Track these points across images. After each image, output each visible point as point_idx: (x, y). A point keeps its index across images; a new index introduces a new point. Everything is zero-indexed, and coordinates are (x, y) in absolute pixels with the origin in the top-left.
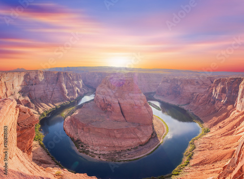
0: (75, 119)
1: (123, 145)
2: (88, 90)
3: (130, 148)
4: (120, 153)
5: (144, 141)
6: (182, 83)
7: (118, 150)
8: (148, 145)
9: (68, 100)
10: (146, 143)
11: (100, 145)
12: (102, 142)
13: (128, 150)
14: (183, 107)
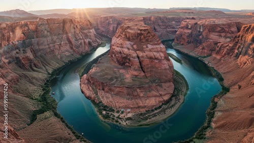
2: (101, 40)
3: (154, 108)
4: (145, 114)
5: (166, 98)
7: (143, 111)
13: (152, 110)
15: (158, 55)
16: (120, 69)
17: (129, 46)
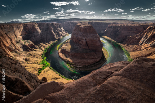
0: (63, 49)
1: (89, 62)
2: (67, 33)
3: (92, 64)
4: (88, 66)
5: (98, 60)
6: (121, 29)
7: (87, 64)
9: (57, 40)
10: (99, 61)
11: (79, 63)
12: (79, 60)
13: (91, 65)
15: (96, 39)
17: (81, 34)
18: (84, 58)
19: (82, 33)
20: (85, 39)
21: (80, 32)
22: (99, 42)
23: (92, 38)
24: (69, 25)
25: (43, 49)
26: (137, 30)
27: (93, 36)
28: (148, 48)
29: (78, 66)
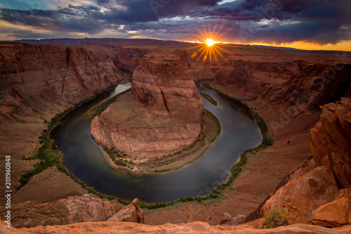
0: (105, 119)
1: (165, 148)
2: (122, 75)
3: (172, 154)
4: (161, 159)
5: (188, 143)
6: (250, 67)
7: (160, 155)
8: (194, 149)
10: (191, 146)
11: (140, 151)
13: (170, 155)
14: (246, 102)
15: (186, 91)
16: (142, 107)
17: (153, 81)
18: (156, 139)
19: (156, 77)
20: (162, 93)
21: (150, 76)
22: (194, 99)
23: (178, 90)
24: (131, 56)
25: (49, 117)
26: (286, 70)
27: (181, 84)
28: (305, 114)
29: (137, 160)
